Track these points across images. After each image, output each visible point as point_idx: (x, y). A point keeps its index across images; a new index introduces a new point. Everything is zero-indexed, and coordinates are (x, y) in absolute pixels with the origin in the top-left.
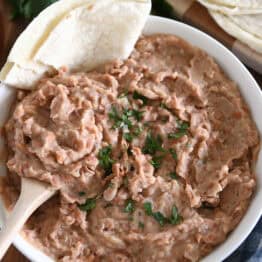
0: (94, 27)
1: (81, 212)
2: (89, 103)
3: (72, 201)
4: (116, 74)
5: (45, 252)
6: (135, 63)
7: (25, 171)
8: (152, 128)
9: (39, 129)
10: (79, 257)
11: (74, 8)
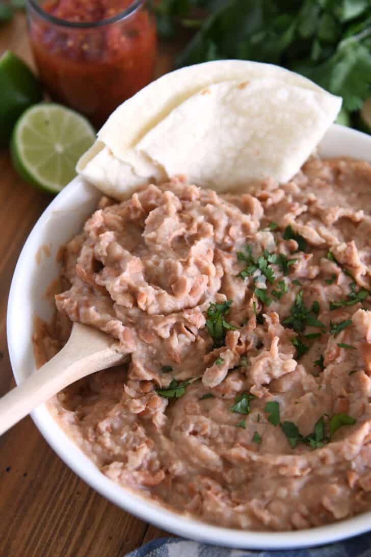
0: (242, 121)
1: (159, 399)
2: (210, 227)
3: (149, 377)
4: (263, 199)
5: (83, 448)
6: (297, 190)
7: (82, 310)
8: (305, 289)
9: (119, 250)
10: (139, 469)
11: (216, 81)
